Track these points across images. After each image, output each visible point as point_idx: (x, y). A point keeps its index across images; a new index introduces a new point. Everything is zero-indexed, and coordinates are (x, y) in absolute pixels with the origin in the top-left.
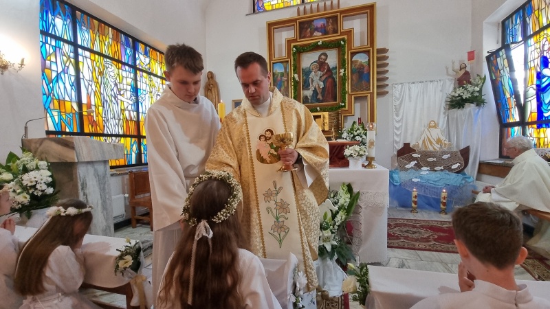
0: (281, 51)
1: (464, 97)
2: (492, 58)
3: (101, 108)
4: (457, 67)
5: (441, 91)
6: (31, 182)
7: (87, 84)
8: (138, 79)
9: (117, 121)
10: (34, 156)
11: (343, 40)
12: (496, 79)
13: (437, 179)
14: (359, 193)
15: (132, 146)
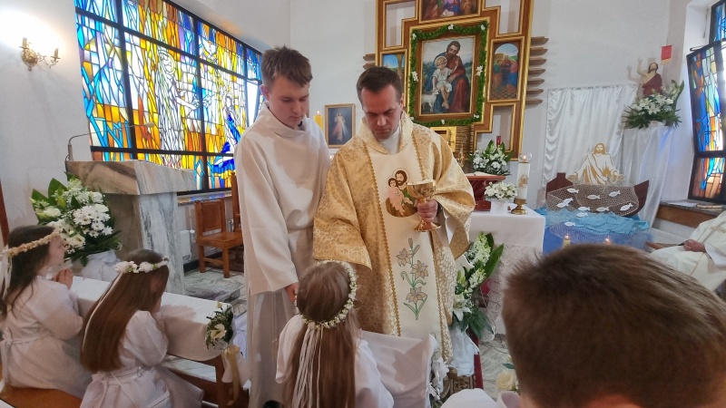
0: (396, 38)
1: (650, 113)
2: (695, 58)
3: (156, 116)
4: (645, 67)
5: (618, 101)
6: (85, 220)
7: (137, 83)
8: (202, 76)
9: (177, 133)
10: (83, 185)
11: (484, 23)
12: (697, 89)
13: (598, 224)
14: (502, 247)
15: (196, 166)
